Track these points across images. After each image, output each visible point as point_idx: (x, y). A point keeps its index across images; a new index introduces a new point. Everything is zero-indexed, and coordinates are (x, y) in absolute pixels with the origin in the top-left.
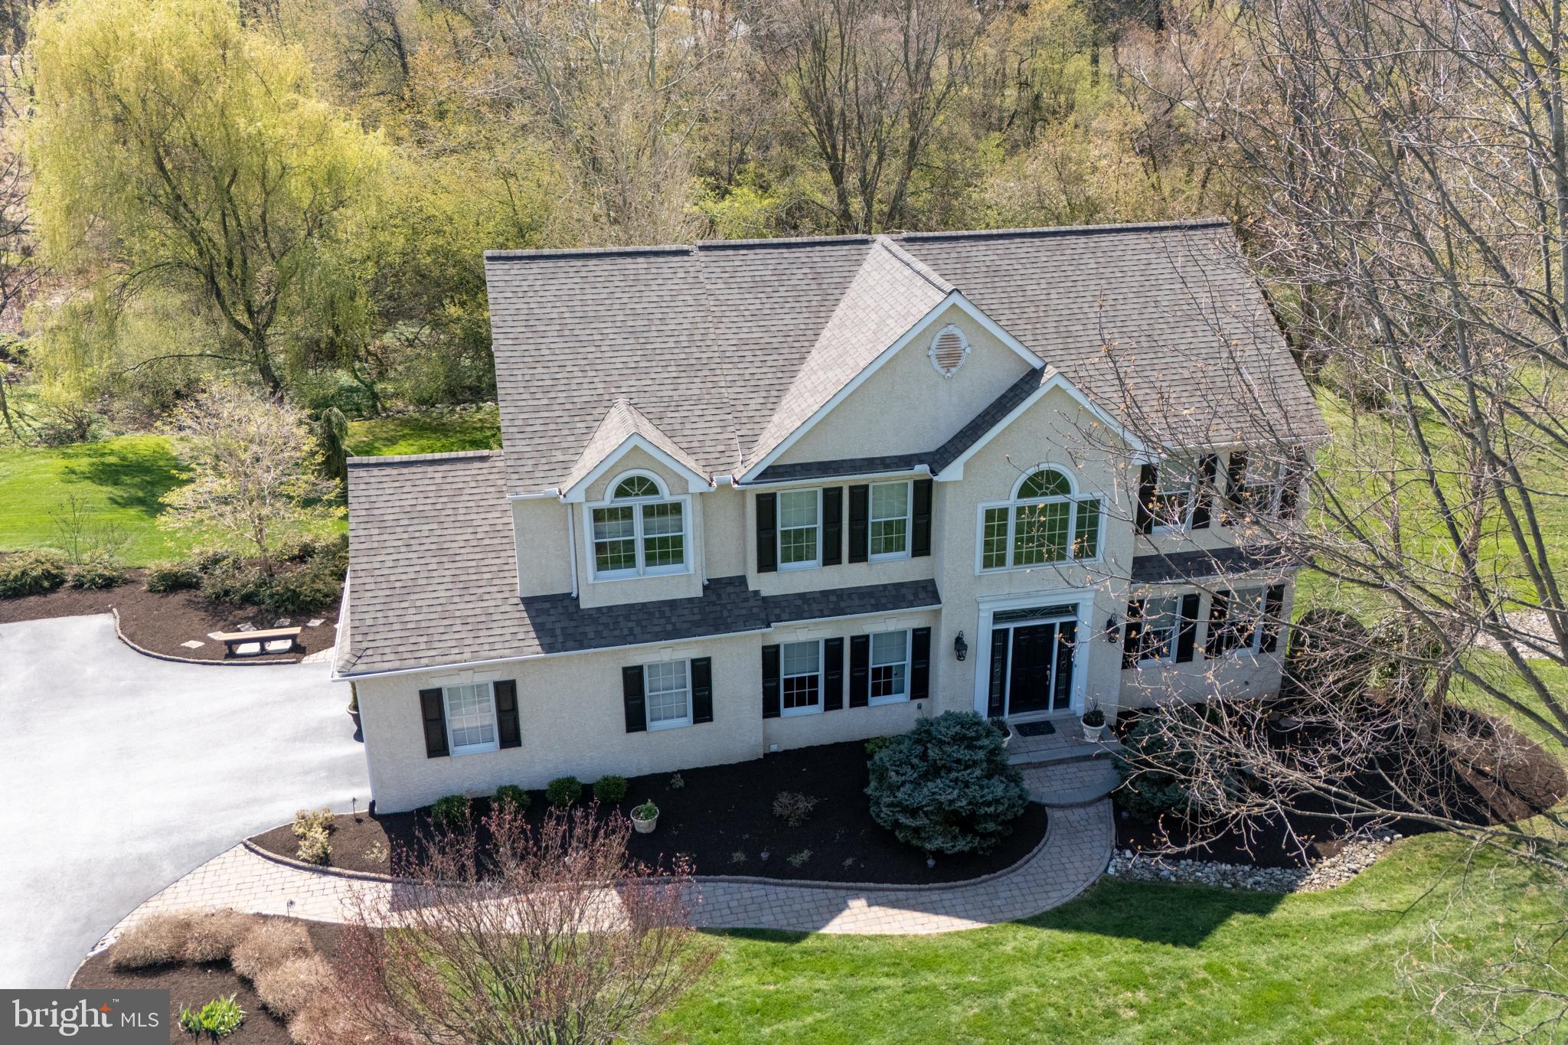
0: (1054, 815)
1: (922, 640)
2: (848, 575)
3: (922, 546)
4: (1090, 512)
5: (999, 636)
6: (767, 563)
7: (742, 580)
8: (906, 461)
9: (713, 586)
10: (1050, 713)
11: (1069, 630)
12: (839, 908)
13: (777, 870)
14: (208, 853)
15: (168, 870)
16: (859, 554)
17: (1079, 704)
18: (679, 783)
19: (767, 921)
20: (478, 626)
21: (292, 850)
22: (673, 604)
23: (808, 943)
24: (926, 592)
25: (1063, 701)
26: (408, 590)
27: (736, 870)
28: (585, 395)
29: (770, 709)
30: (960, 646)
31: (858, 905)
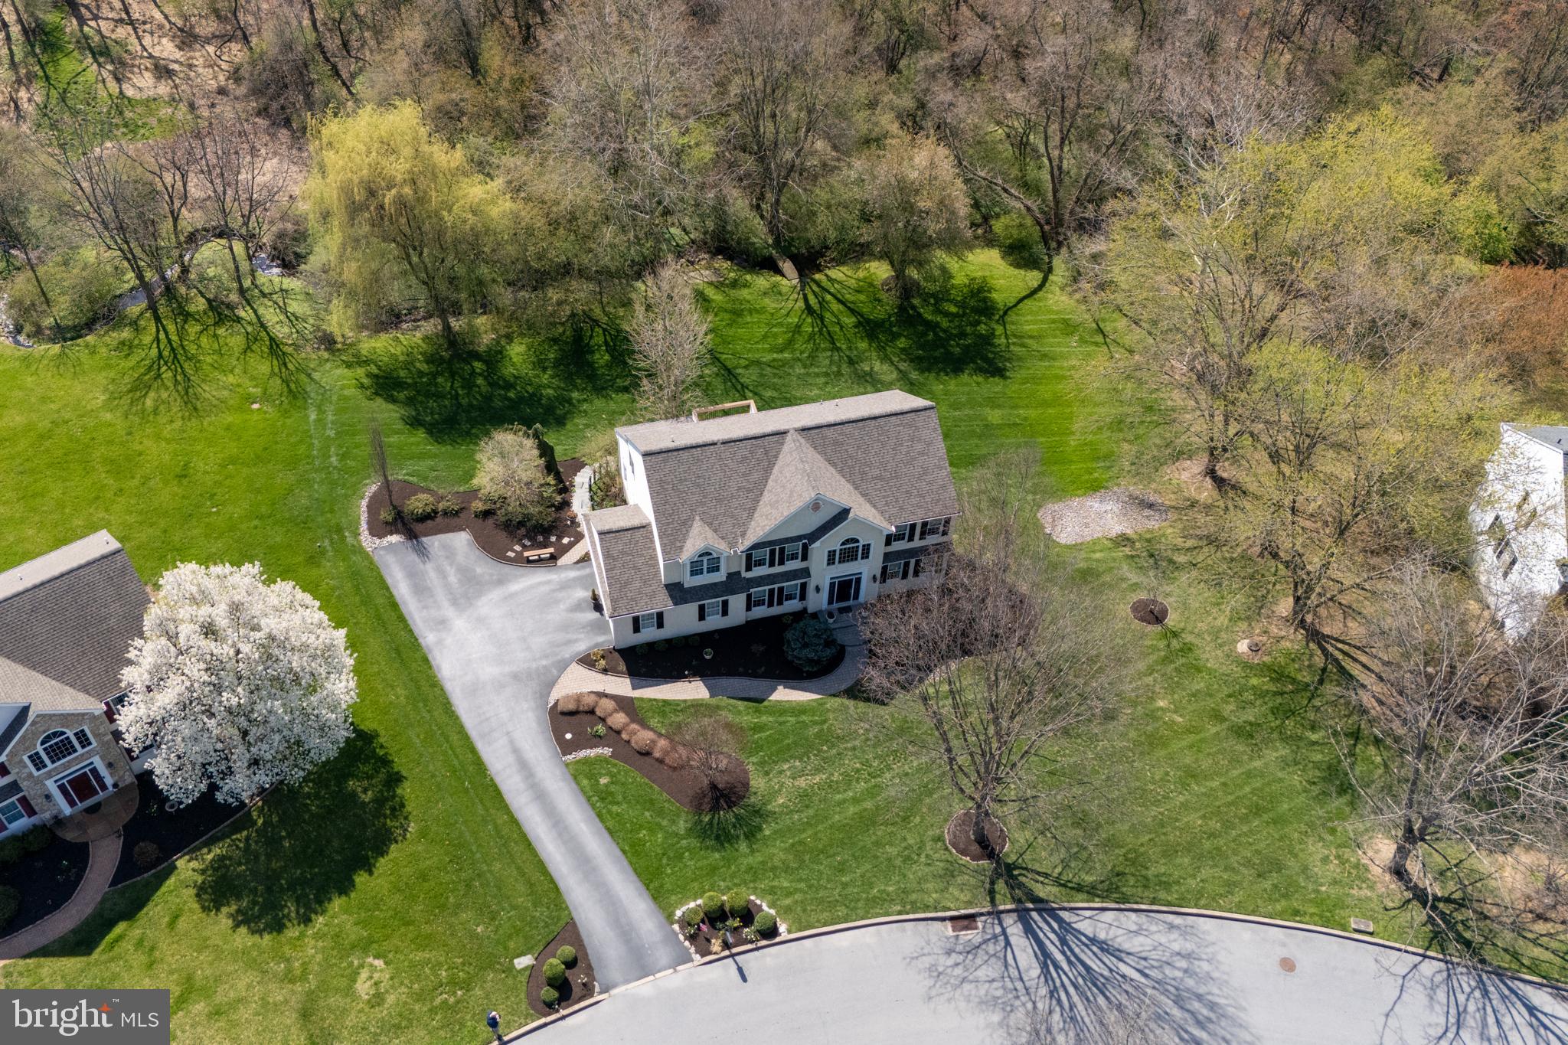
0: (849, 649)
1: (804, 586)
2: (778, 569)
3: (805, 558)
4: (866, 548)
5: (832, 585)
6: (748, 568)
7: (739, 573)
8: (799, 538)
9: (730, 576)
10: (851, 602)
11: (858, 581)
12: (774, 689)
13: (755, 675)
14: (563, 666)
15: (555, 672)
16: (781, 563)
17: (862, 598)
18: (717, 636)
19: (752, 695)
20: (651, 596)
21: (594, 666)
22: (715, 584)
23: (766, 703)
24: (806, 572)
25: (856, 597)
26: (626, 584)
27: (740, 675)
28: (684, 517)
29: (748, 609)
30: (818, 589)
31: (780, 688)
